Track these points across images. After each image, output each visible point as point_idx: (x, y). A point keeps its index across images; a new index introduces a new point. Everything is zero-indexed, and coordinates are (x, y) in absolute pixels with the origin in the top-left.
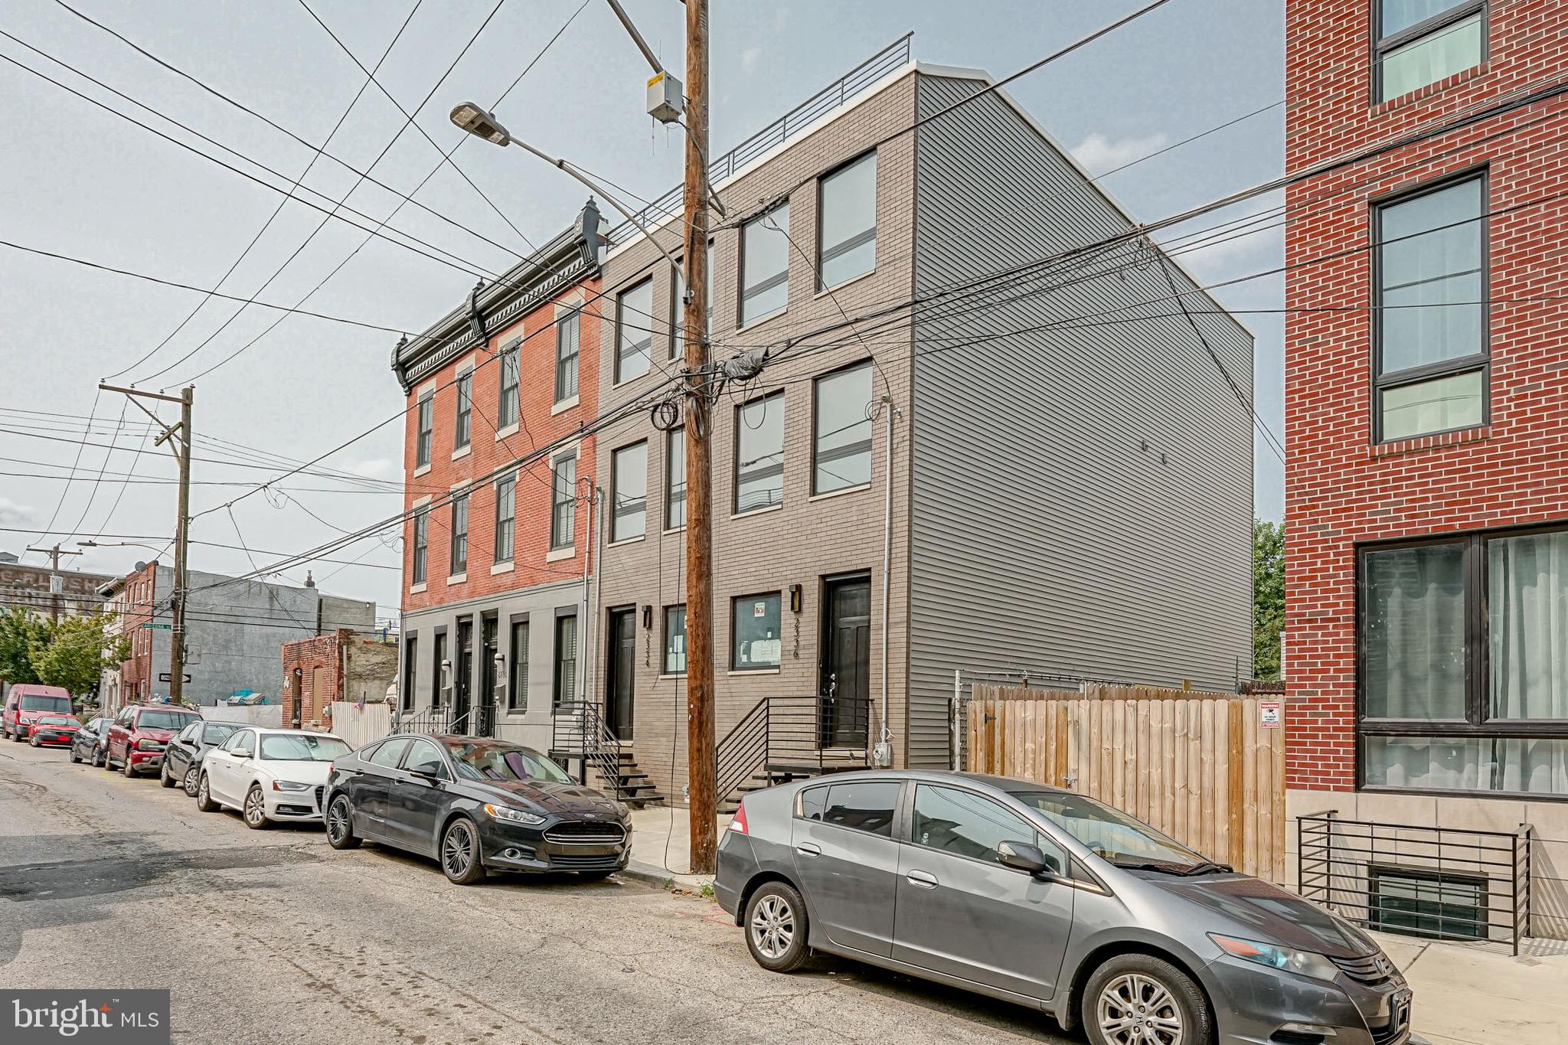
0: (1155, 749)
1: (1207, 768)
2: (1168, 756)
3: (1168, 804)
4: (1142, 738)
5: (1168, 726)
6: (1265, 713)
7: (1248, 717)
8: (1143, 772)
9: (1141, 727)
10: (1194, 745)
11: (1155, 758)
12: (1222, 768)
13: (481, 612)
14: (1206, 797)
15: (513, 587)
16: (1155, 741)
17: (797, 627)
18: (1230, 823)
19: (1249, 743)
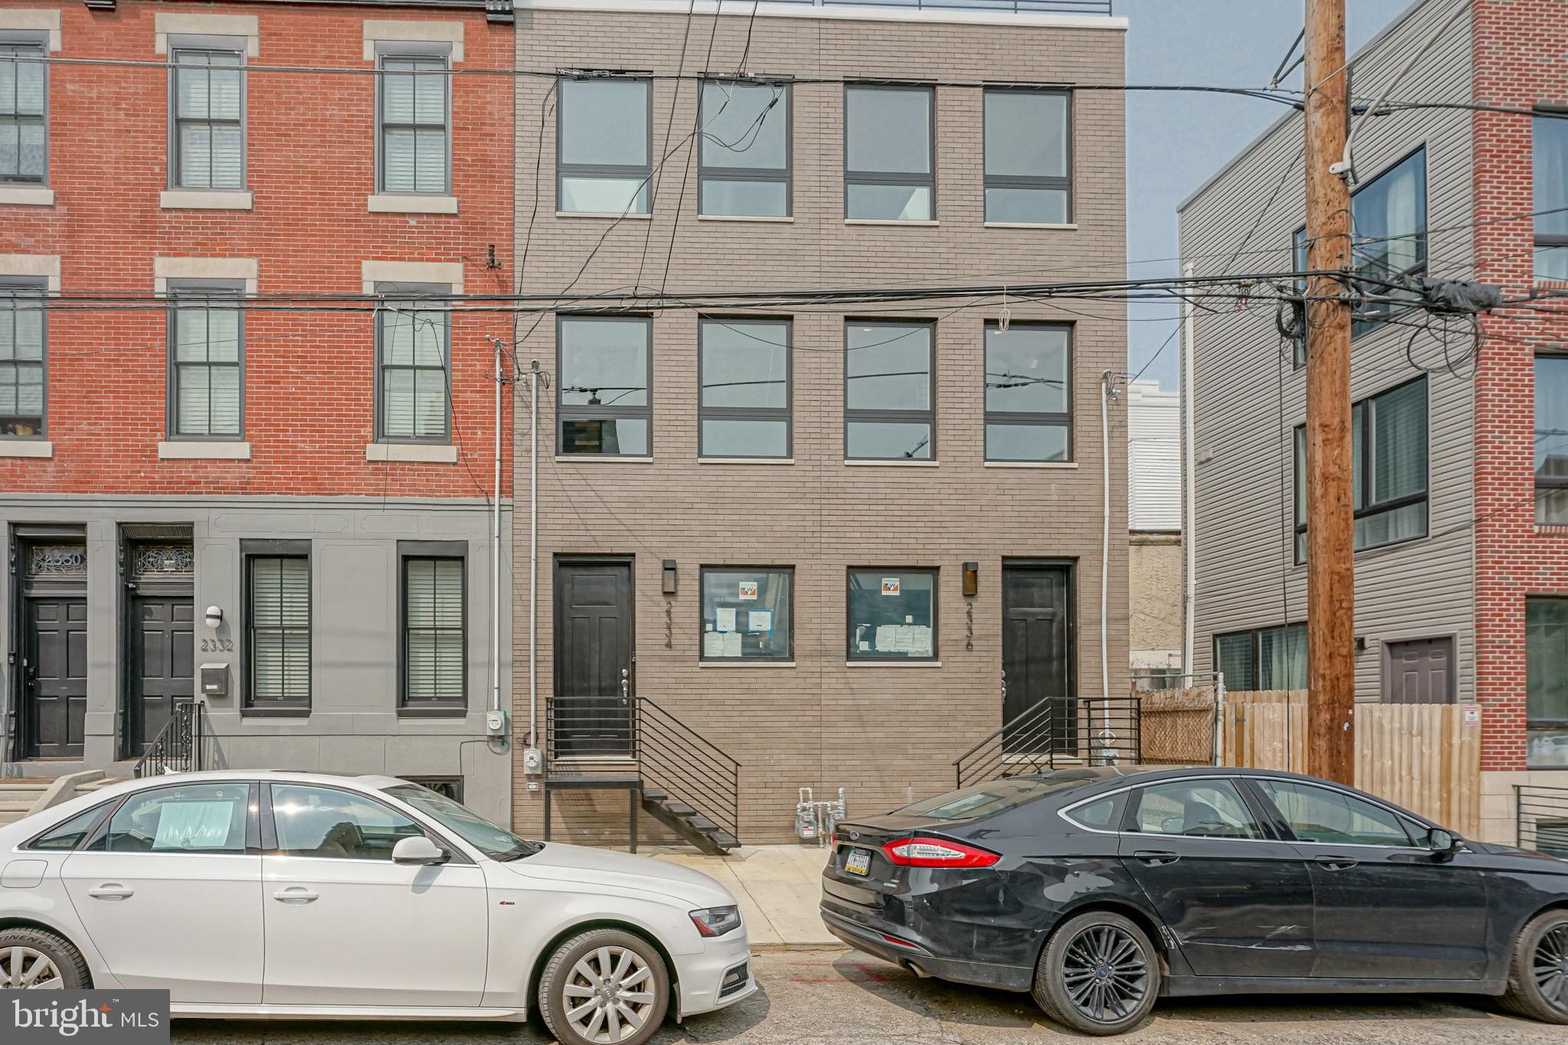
0: (1387, 745)
1: (1426, 758)
2: (1397, 750)
3: (1397, 788)
4: (1376, 736)
5: (1397, 725)
6: (1468, 714)
7: (1456, 717)
8: (1377, 764)
9: (1375, 726)
10: (1416, 740)
11: (1387, 751)
12: (1436, 758)
13: (119, 524)
14: (1426, 780)
15: (244, 488)
16: (1387, 737)
17: (969, 614)
18: (1441, 800)
19: (1456, 741)
